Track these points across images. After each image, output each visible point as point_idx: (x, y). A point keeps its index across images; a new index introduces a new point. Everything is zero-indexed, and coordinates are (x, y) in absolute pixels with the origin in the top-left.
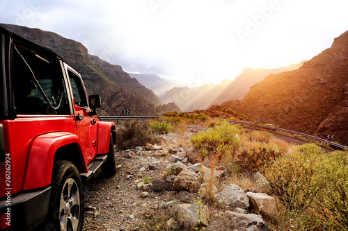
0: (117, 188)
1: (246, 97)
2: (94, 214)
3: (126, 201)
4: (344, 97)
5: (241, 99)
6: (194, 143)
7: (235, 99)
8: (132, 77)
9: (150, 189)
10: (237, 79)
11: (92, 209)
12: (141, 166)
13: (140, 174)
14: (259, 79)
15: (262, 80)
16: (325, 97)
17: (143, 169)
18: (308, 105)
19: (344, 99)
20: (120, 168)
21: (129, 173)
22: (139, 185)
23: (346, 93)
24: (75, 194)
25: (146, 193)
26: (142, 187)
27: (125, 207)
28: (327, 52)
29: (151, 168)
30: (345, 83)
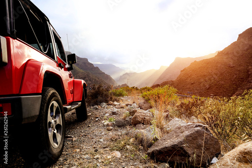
0: (89, 127)
1: (178, 78)
2: (72, 140)
3: (96, 133)
4: (248, 76)
5: (174, 80)
6: (144, 97)
7: (170, 80)
8: (95, 66)
9: (113, 125)
10: (171, 66)
11: (70, 137)
12: (106, 113)
13: (105, 117)
14: (187, 65)
15: (189, 65)
16: (235, 76)
17: (107, 115)
18: (223, 82)
19: (248, 77)
20: (90, 115)
21: (97, 118)
22: (105, 124)
23: (250, 73)
24: (59, 116)
25: (111, 127)
26: (108, 124)
27: (96, 136)
28: (234, 44)
29: (114, 113)
30: (248, 66)
